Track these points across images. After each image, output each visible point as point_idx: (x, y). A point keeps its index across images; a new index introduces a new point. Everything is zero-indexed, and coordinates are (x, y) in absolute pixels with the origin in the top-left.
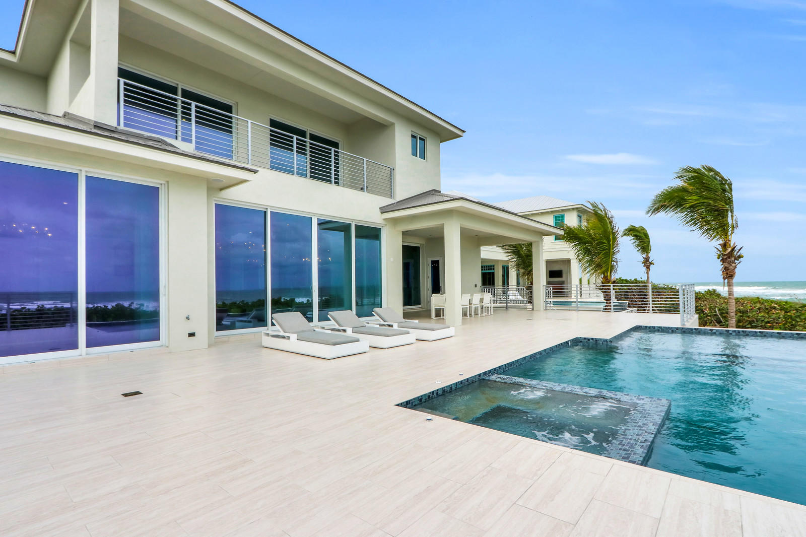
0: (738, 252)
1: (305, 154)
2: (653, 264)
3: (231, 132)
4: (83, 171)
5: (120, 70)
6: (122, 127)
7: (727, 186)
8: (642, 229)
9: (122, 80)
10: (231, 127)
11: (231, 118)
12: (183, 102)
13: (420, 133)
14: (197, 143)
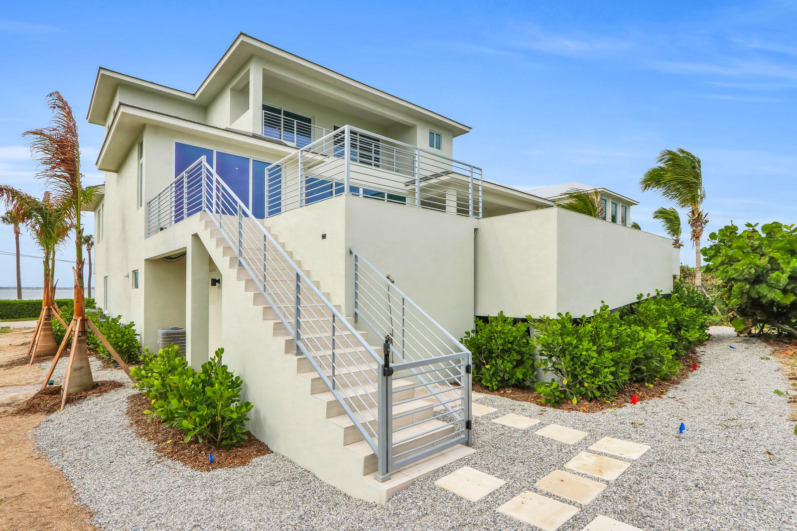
0: (705, 218)
1: (356, 148)
2: (683, 246)
3: (310, 137)
4: (252, 157)
5: (263, 105)
6: (263, 135)
7: (696, 164)
8: (673, 212)
9: (264, 111)
10: (310, 135)
11: (310, 126)
12: (284, 119)
13: (436, 131)
14: (297, 142)
